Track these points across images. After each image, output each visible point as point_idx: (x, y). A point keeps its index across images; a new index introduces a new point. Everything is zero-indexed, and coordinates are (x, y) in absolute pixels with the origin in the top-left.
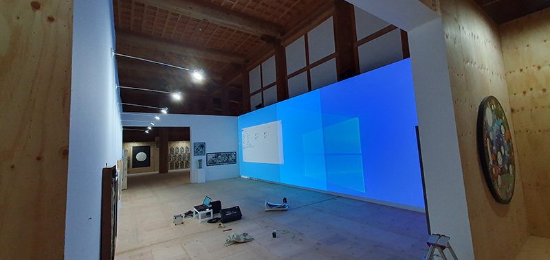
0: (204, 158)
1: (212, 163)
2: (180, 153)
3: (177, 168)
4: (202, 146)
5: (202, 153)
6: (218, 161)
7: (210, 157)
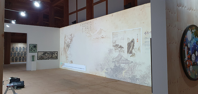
0: (36, 54)
1: (41, 58)
2: (18, 51)
3: (16, 61)
4: (35, 46)
5: (35, 51)
6: (45, 57)
7: (40, 54)
